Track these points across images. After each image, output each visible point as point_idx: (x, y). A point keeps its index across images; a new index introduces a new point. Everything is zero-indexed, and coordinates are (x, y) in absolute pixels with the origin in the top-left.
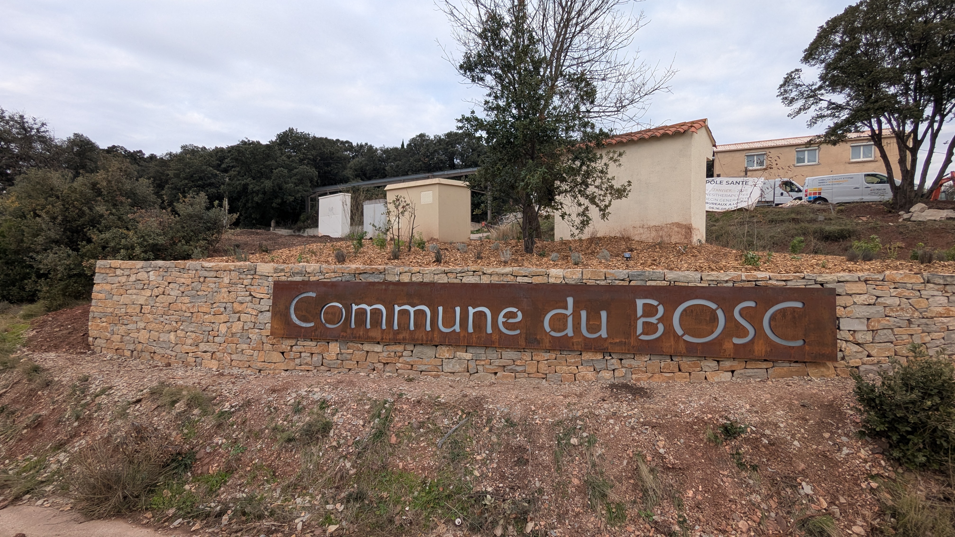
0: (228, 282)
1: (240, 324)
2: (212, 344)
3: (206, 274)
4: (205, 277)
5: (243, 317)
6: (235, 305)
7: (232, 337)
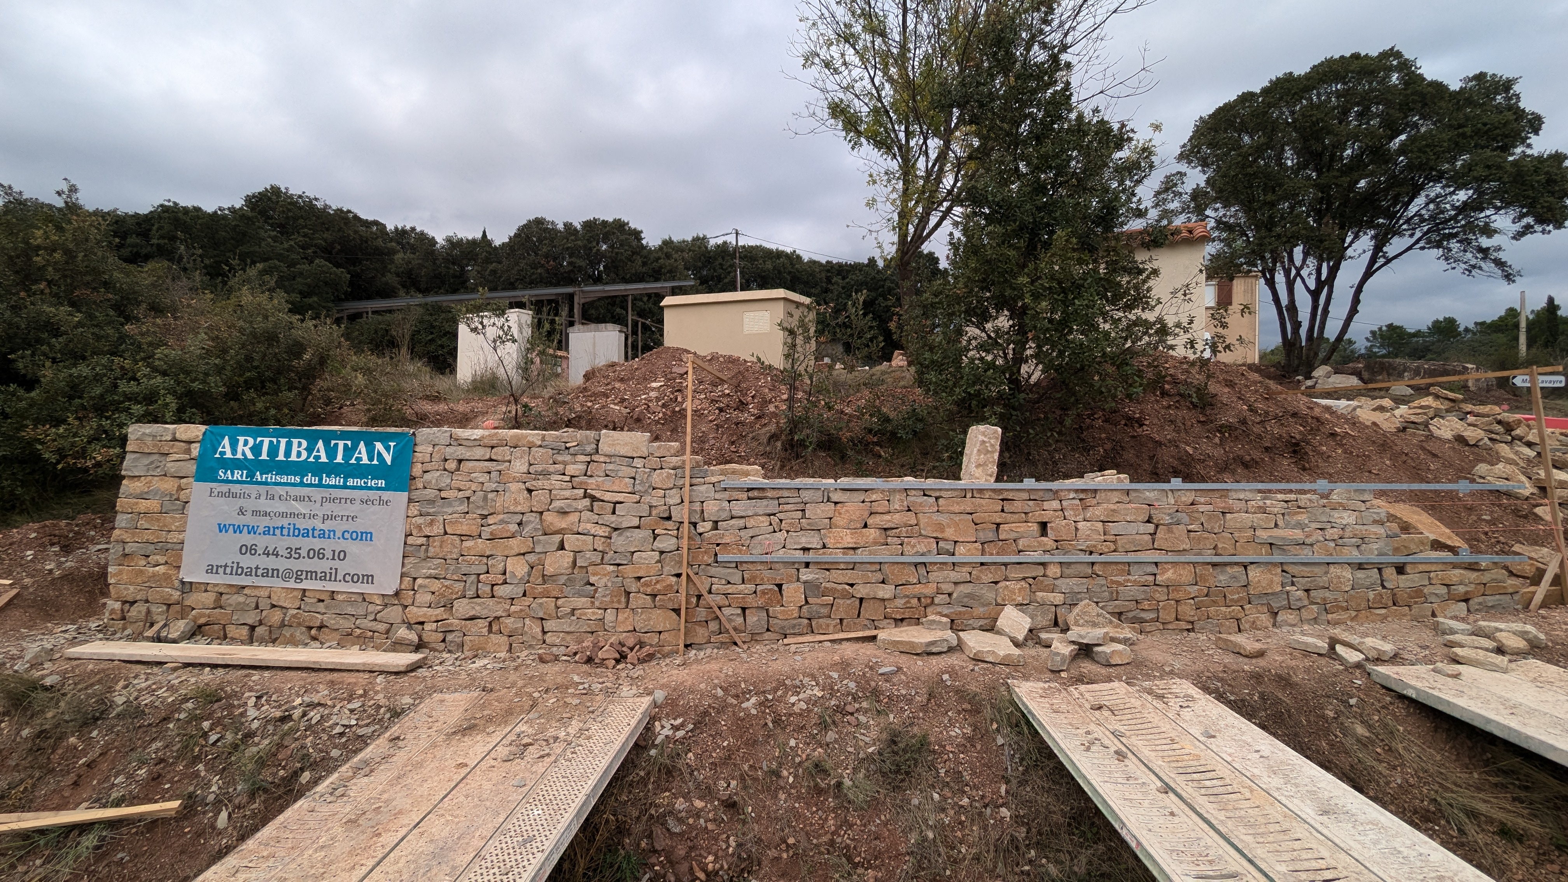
0: (524, 468)
1: (566, 558)
2: (491, 602)
3: (461, 452)
4: (460, 461)
5: (571, 541)
6: (548, 517)
7: (544, 582)
